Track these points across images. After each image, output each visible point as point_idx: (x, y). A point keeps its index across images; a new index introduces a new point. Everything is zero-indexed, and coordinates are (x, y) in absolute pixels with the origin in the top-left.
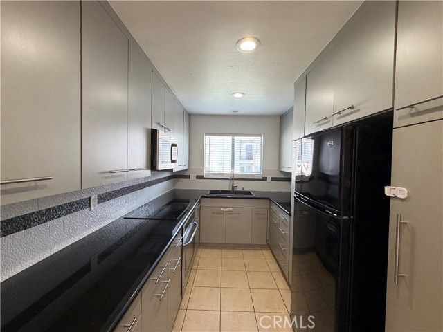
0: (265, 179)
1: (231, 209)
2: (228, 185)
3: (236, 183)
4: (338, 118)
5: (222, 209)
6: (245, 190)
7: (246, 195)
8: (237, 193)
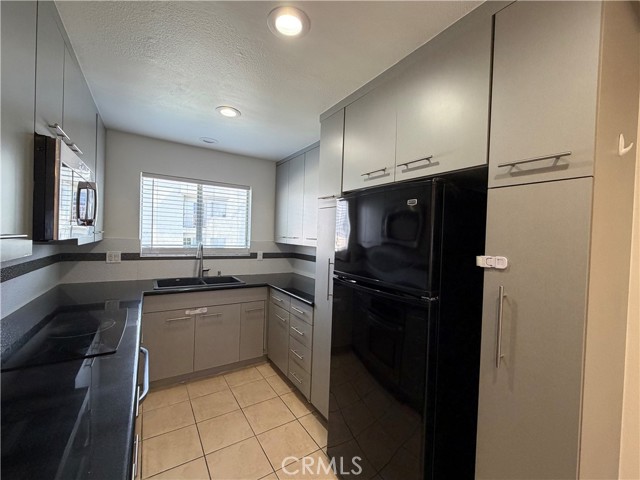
0: (254, 256)
1: (205, 310)
2: (192, 268)
3: (207, 264)
4: (403, 171)
5: (187, 312)
6: (222, 275)
7: (226, 283)
8: (210, 280)
